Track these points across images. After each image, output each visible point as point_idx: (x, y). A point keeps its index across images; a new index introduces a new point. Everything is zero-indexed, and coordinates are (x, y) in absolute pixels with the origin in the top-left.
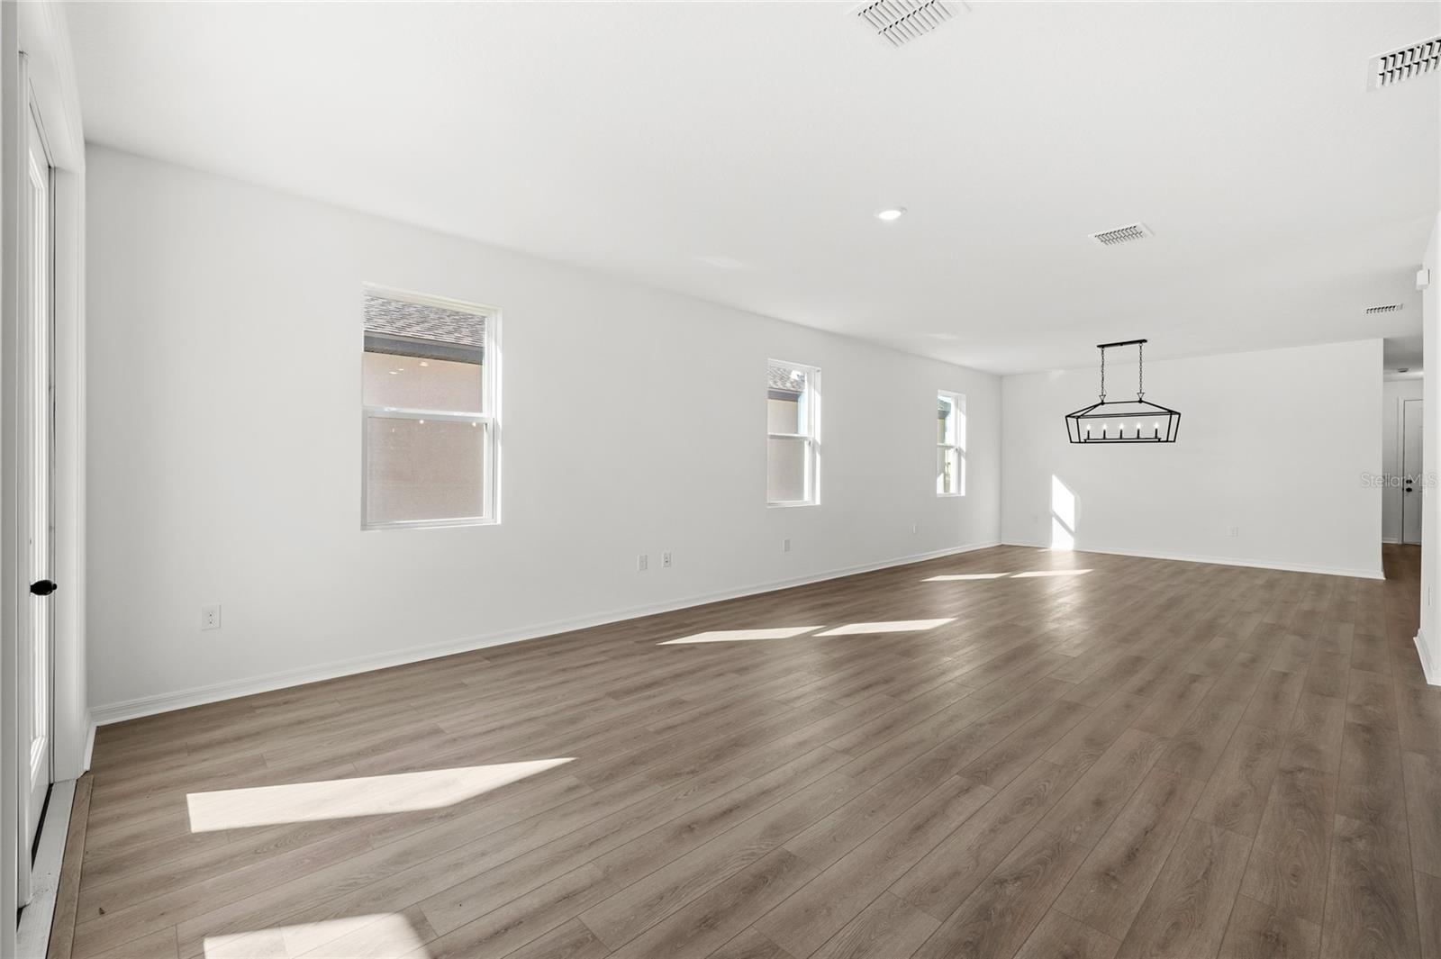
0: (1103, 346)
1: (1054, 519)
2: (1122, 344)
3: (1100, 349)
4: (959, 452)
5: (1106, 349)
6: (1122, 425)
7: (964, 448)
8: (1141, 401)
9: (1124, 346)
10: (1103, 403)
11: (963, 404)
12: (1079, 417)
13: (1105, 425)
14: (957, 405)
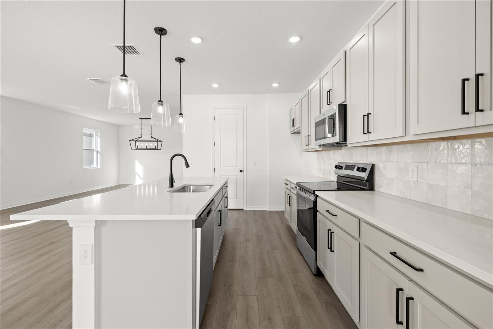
0: (141, 119)
1: (136, 174)
2: (146, 119)
3: (140, 120)
4: (97, 152)
5: (142, 120)
6: (146, 144)
7: (99, 151)
8: (151, 137)
9: (147, 120)
10: (141, 137)
11: (99, 134)
12: (135, 141)
13: (142, 144)
14: (96, 135)
